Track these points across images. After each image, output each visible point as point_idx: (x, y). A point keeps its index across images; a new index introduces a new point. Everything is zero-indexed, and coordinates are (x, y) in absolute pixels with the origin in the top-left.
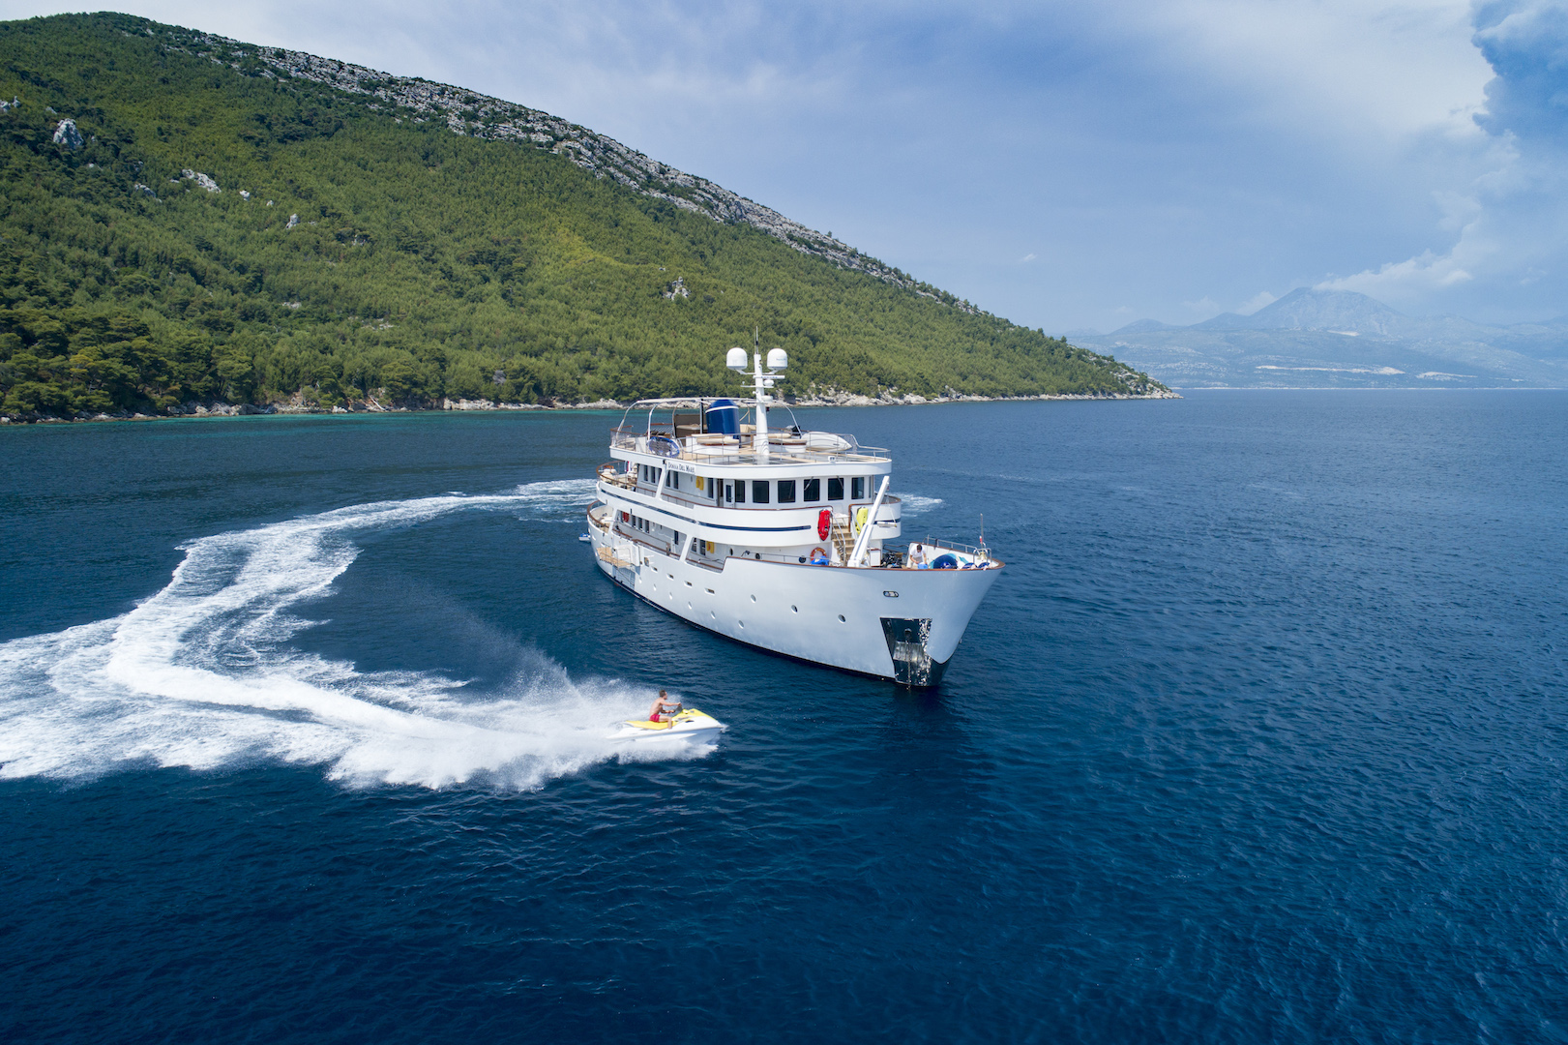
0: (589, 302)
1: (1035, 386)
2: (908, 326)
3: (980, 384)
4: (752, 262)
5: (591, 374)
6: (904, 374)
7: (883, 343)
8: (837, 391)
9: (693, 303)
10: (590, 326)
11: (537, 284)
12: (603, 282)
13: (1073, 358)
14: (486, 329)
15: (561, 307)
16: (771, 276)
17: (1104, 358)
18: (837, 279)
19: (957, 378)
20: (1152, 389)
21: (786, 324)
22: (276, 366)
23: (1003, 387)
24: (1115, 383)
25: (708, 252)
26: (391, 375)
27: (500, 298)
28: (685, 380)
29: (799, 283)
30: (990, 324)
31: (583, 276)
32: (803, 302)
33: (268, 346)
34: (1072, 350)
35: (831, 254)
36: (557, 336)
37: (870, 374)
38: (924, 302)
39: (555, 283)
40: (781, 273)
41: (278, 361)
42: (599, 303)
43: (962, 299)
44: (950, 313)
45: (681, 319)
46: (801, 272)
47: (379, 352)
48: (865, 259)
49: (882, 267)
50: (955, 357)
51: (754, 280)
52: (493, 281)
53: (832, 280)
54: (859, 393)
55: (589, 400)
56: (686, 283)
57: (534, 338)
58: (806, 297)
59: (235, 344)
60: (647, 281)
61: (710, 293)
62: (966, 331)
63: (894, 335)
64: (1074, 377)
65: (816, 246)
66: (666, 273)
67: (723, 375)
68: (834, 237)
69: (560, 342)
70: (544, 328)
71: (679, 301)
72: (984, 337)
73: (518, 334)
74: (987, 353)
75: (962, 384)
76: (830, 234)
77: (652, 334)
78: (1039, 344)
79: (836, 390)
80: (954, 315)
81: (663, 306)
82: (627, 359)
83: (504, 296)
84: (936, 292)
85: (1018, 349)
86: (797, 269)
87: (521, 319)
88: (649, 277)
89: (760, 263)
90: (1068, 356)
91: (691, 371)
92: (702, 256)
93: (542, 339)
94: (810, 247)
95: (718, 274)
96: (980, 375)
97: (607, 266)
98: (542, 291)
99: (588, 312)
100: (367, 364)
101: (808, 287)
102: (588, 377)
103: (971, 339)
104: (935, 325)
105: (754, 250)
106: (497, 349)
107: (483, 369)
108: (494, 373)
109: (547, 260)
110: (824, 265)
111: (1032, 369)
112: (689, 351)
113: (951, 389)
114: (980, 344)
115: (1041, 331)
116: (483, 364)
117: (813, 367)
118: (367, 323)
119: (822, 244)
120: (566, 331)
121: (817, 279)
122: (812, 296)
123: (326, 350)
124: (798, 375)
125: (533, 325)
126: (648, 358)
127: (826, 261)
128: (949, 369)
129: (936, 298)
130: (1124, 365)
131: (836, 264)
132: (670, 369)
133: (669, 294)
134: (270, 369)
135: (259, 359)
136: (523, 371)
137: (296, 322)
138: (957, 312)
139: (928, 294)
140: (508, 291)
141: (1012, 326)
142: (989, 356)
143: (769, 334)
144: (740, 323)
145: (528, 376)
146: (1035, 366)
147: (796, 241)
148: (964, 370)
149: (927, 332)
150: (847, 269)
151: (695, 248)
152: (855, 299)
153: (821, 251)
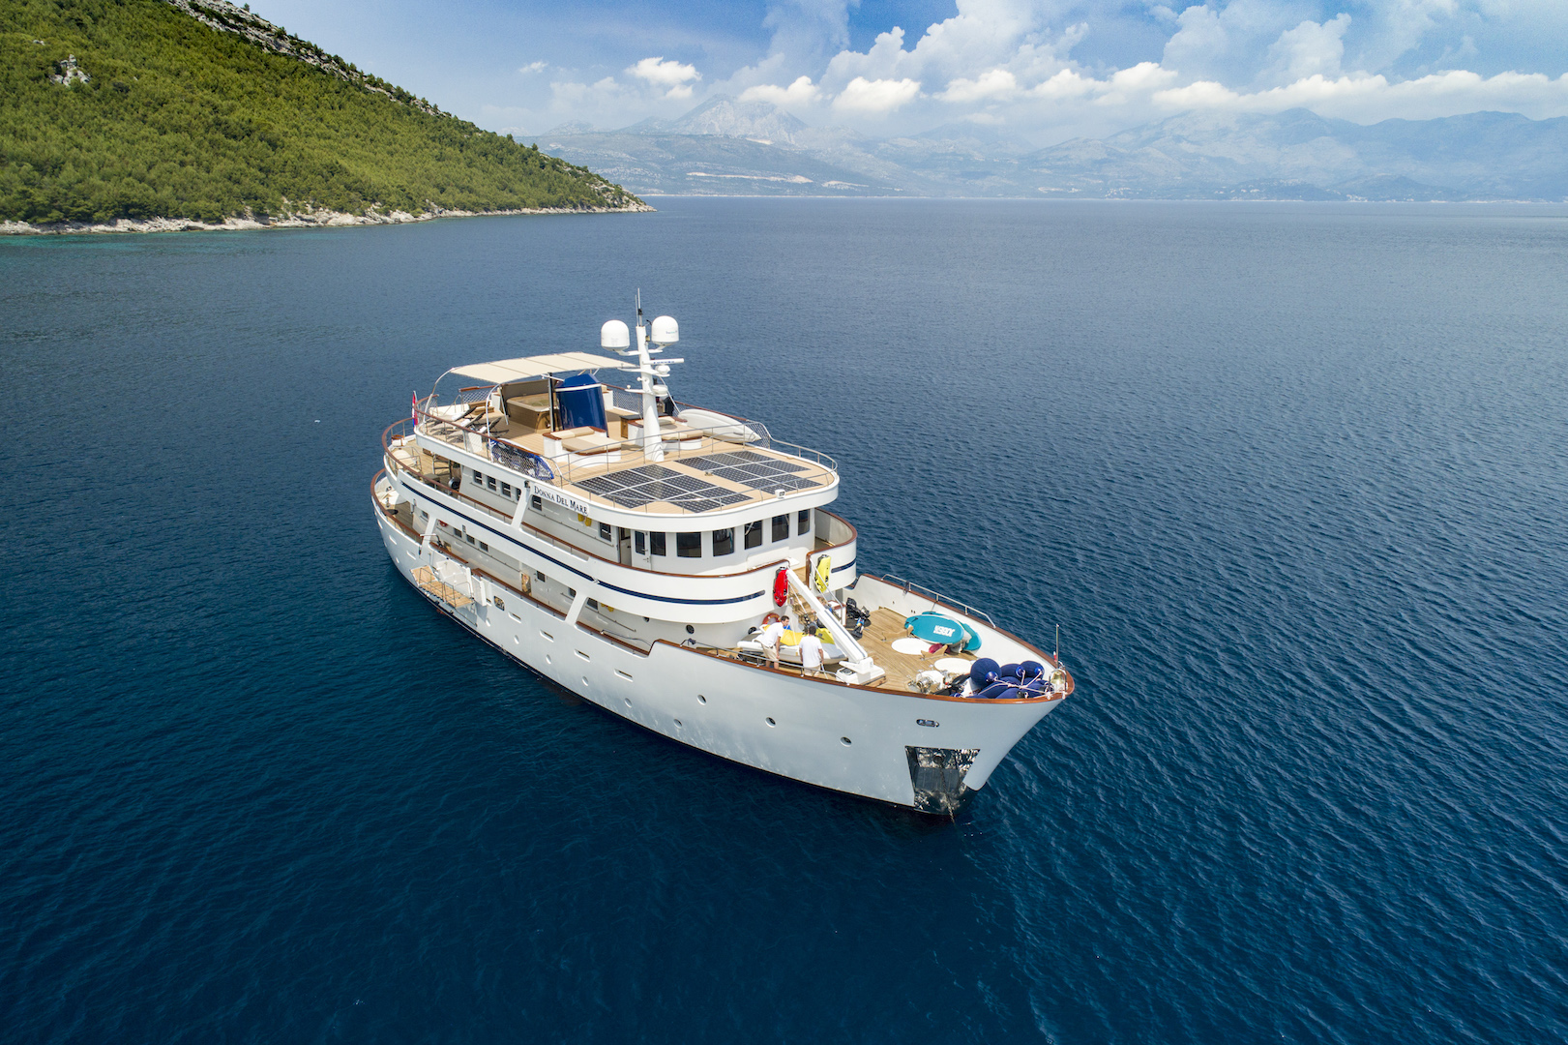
1: (515, 199)
2: (366, 128)
3: (463, 197)
4: (153, 37)
6: (385, 187)
7: (343, 148)
8: (315, 208)
9: (100, 92)
13: (549, 168)
16: (182, 57)
17: (578, 168)
18: (266, 65)
19: (436, 190)
20: (628, 202)
21: (231, 122)
23: (484, 201)
24: (592, 196)
28: (123, 195)
29: (220, 69)
30: (455, 128)
32: (233, 94)
34: (545, 159)
35: (252, 34)
37: (348, 187)
38: (377, 98)
40: (194, 53)
43: (419, 97)
44: (409, 114)
45: (90, 113)
46: (221, 55)
48: (295, 41)
49: (319, 53)
50: (426, 166)
51: (160, 61)
53: (262, 67)
54: (341, 210)
56: (82, 64)
58: (234, 87)
61: (121, 79)
62: (431, 135)
63: (352, 138)
64: (553, 188)
65: (231, 21)
66: (48, 49)
67: (171, 188)
68: (252, 11)
71: (77, 88)
72: (452, 143)
74: (459, 161)
75: (443, 198)
76: (247, 8)
77: (53, 132)
78: (511, 152)
79: (313, 207)
80: (413, 115)
81: (57, 94)
82: (28, 166)
84: (388, 88)
85: (490, 158)
86: (214, 50)
88: (22, 52)
89: (163, 39)
90: (543, 167)
91: (128, 184)
94: (225, 23)
95: (109, 51)
96: (457, 186)
101: (232, 74)
103: (438, 144)
104: (394, 127)
105: (150, 21)
110: (248, 47)
111: (509, 180)
112: (114, 158)
113: (432, 204)
114: (449, 150)
115: (510, 137)
117: (283, 180)
119: (238, 19)
121: (243, 64)
122: (242, 86)
124: (266, 190)
126: (57, 167)
127: (247, 41)
128: (424, 179)
129: (388, 94)
130: (598, 176)
131: (261, 46)
132: (96, 180)
133: (59, 78)
138: (417, 113)
139: (379, 89)
141: (478, 130)
142: (462, 164)
143: (215, 136)
144: (173, 122)
146: (511, 177)
147: (203, 12)
148: (439, 180)
149: (388, 136)
150: (276, 54)
151: (68, 13)
152: (296, 92)
153: (239, 29)
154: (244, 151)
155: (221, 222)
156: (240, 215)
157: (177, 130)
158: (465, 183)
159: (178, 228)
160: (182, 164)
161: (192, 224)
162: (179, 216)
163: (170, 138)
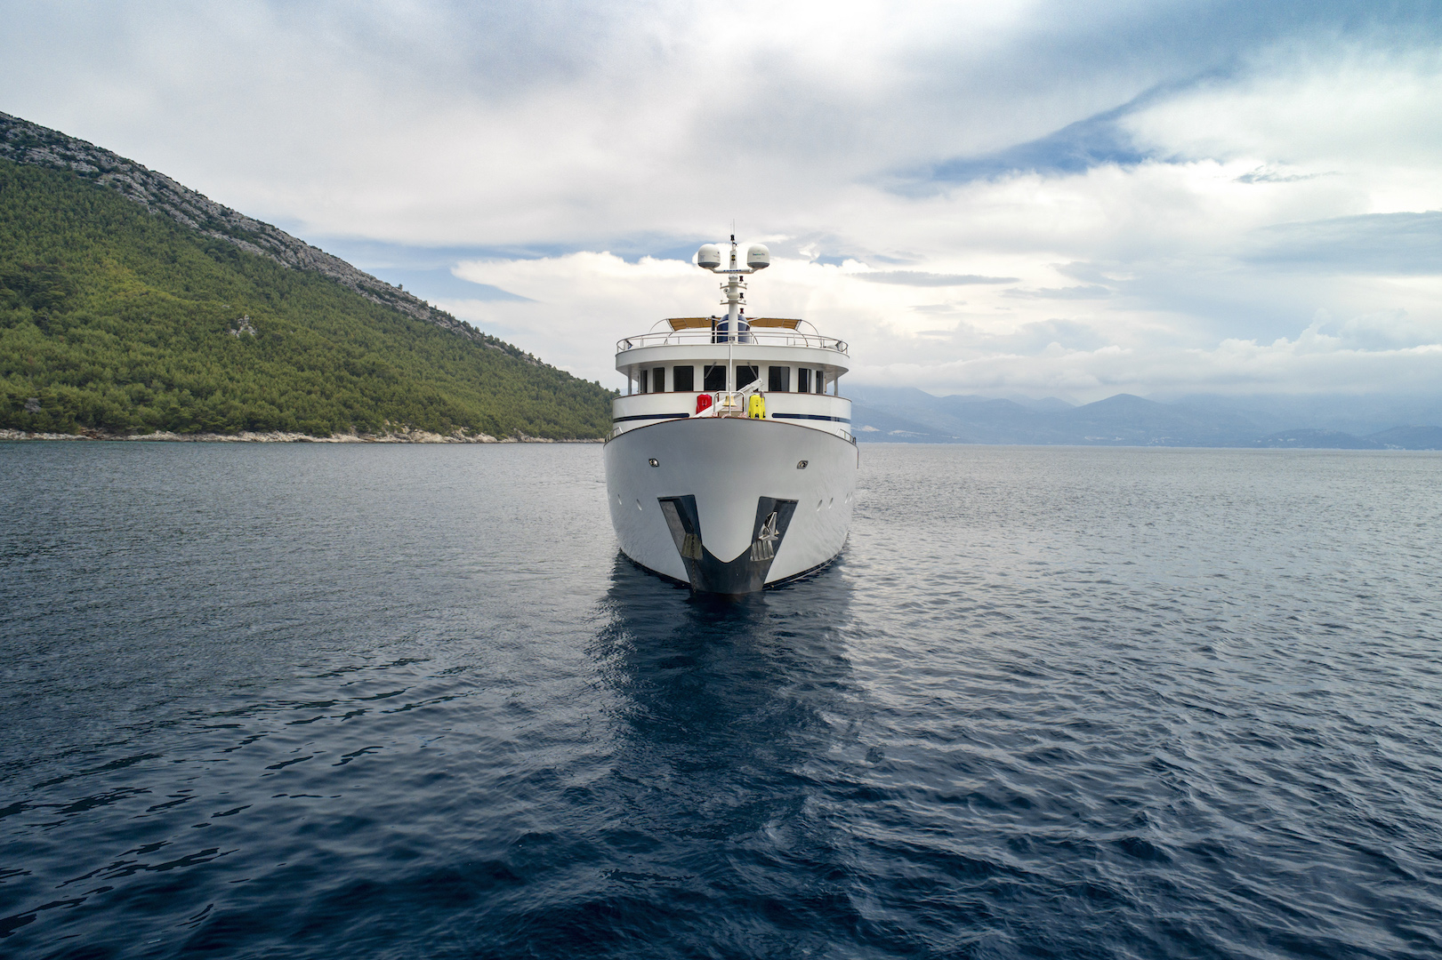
0: (143, 335)
1: (593, 431)
2: (478, 374)
3: (544, 427)
4: (322, 307)
5: (145, 405)
6: (476, 415)
7: (455, 388)
8: (412, 429)
9: (261, 341)
10: (144, 358)
11: (80, 313)
12: (159, 316)
14: (16, 356)
15: (108, 337)
16: (342, 321)
18: (408, 328)
19: (525, 422)
21: (359, 366)
23: (566, 431)
25: (275, 295)
27: (33, 325)
28: (252, 413)
29: (370, 330)
30: (553, 376)
31: (134, 308)
32: (374, 348)
35: (401, 305)
36: (104, 366)
37: (443, 414)
38: (492, 353)
39: (100, 313)
40: (351, 319)
42: (153, 336)
43: (527, 353)
44: (516, 365)
45: (248, 356)
46: (372, 320)
48: (433, 310)
49: (450, 319)
50: (522, 403)
51: (324, 324)
52: (24, 308)
53: (404, 329)
54: (433, 431)
55: (141, 432)
56: (254, 322)
57: (76, 367)
58: (377, 343)
60: (209, 317)
61: (280, 332)
62: (531, 380)
63: (465, 381)
65: (387, 297)
66: (231, 311)
67: (294, 410)
68: (404, 290)
69: (108, 373)
70: (90, 359)
71: (245, 339)
72: (548, 387)
73: (55, 363)
74: (551, 401)
75: (529, 428)
76: (401, 286)
77: (217, 369)
78: (596, 394)
80: (520, 366)
81: (227, 342)
82: (187, 392)
83: (38, 323)
84: (503, 345)
85: (578, 399)
86: (368, 316)
87: (60, 348)
88: (211, 313)
89: (330, 309)
91: (260, 406)
92: (268, 297)
93: (86, 367)
94: (381, 297)
95: (286, 315)
96: (545, 419)
97: (163, 300)
98: (85, 321)
99: (141, 344)
101: (379, 334)
102: (141, 408)
103: (536, 388)
104: (502, 374)
105: (324, 296)
106: (29, 377)
107: (11, 396)
108: (25, 401)
109: (91, 290)
110: (396, 314)
111: (591, 416)
112: (256, 387)
113: (520, 432)
114: (544, 393)
115: (597, 383)
116: (12, 391)
117: (388, 406)
119: (392, 295)
120: (115, 362)
121: (388, 327)
122: (384, 342)
124: (372, 413)
125: (75, 354)
126: (211, 392)
127: (397, 311)
128: (517, 413)
129: (502, 350)
131: (405, 313)
132: (236, 403)
133: (234, 332)
136: (62, 399)
138: (522, 364)
139: (496, 347)
140: (43, 318)
141: (572, 378)
142: (553, 403)
143: (342, 374)
144: (311, 363)
145: (69, 406)
146: (593, 414)
147: (366, 290)
148: (530, 414)
149: (495, 380)
150: (417, 320)
151: (261, 290)
152: (426, 347)
153: (391, 302)
154: (362, 385)
155: (327, 436)
156: (345, 431)
157: (312, 368)
158: (553, 417)
159: (292, 440)
160: (309, 393)
161: (304, 437)
162: (294, 431)
163: (307, 374)
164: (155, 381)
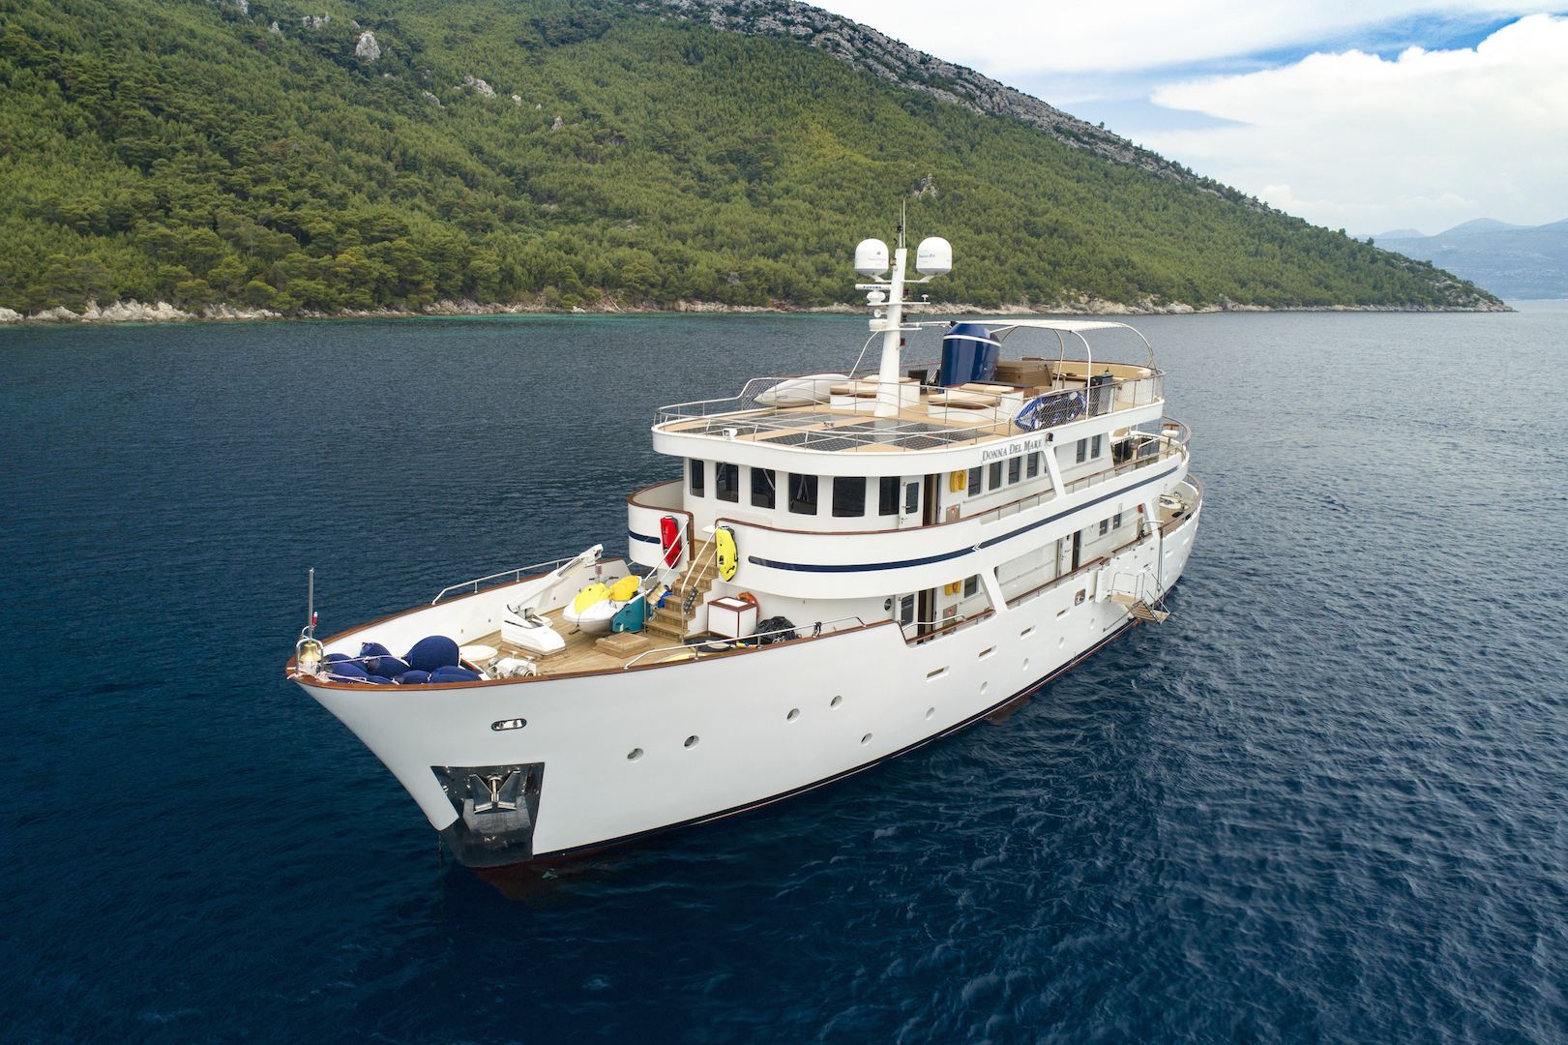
0: (834, 202)
1: (1327, 295)
2: (1183, 227)
3: (1261, 291)
4: (1013, 157)
5: (828, 276)
6: (1170, 280)
7: (1151, 245)
8: (1091, 298)
9: (941, 202)
10: (832, 227)
11: (784, 183)
12: (850, 181)
13: (1381, 264)
14: (728, 230)
15: (804, 206)
16: (1032, 172)
17: (1419, 263)
18: (1106, 175)
19: (1235, 284)
20: (1477, 300)
21: (1040, 225)
22: (523, 266)
23: (1289, 296)
24: (1430, 293)
25: (965, 148)
26: (631, 276)
27: (745, 198)
29: (1062, 180)
30: (1281, 225)
31: (829, 175)
32: (1064, 201)
33: (518, 247)
34: (1379, 253)
35: (1101, 148)
36: (796, 237)
37: (1128, 279)
38: (1204, 199)
39: (800, 182)
40: (1043, 169)
41: (525, 262)
42: (842, 202)
43: (1250, 196)
44: (1234, 212)
45: (925, 219)
46: (1066, 168)
47: (623, 252)
48: (1139, 151)
49: (1157, 159)
50: (1235, 262)
51: (1014, 177)
52: (740, 181)
53: (1101, 176)
54: (1115, 300)
55: (822, 304)
56: (936, 182)
57: (774, 239)
58: (1068, 196)
59: (488, 245)
60: (895, 178)
61: (961, 191)
62: (1251, 232)
63: (1166, 236)
64: (1379, 285)
65: (1086, 139)
66: (915, 171)
67: (965, 279)
68: (1105, 128)
69: (800, 244)
70: (786, 229)
71: (927, 201)
72: (1272, 240)
73: (758, 235)
74: (1274, 257)
75: (1240, 292)
76: (1102, 124)
78: (1338, 247)
79: (1089, 297)
80: (1238, 214)
83: (749, 196)
84: (1220, 188)
85: (1313, 253)
86: (1062, 164)
87: (763, 220)
88: (897, 174)
89: (1021, 158)
90: (1373, 261)
92: (958, 150)
93: (782, 239)
94: (1078, 139)
95: (974, 171)
96: (1262, 281)
97: (855, 164)
98: (787, 191)
99: (831, 212)
100: (608, 264)
101: (1072, 184)
102: (825, 281)
103: (1256, 241)
104: (1214, 225)
105: (1016, 144)
106: (736, 251)
107: (718, 271)
108: (728, 275)
109: (796, 158)
110: (1093, 159)
111: (1328, 275)
113: (1226, 298)
114: (1267, 247)
115: (1342, 232)
116: (719, 266)
117: (1066, 272)
118: (615, 225)
119: (1091, 136)
120: (807, 232)
121: (1084, 175)
122: (1076, 193)
123: (571, 250)
124: (1048, 281)
125: (774, 225)
127: (1096, 155)
128: (1226, 275)
129: (1218, 194)
130: (1443, 272)
131: (1106, 157)
133: (917, 193)
134: (519, 269)
135: (509, 259)
136: (758, 273)
137: (551, 224)
138: (1242, 211)
139: (1211, 191)
140: (753, 191)
141: (1307, 226)
142: (1276, 261)
143: (1020, 235)
144: (989, 224)
145: (763, 279)
146: (1331, 273)
147: (1063, 133)
148: (1243, 276)
149: (1205, 234)
150: (1118, 164)
151: (951, 143)
152: (1125, 196)
153: (1090, 144)
154: (1041, 247)
155: (997, 307)
156: (1016, 302)
157: (989, 230)
158: (1274, 278)
159: (959, 311)
160: (983, 258)
161: (972, 308)
162: (963, 302)
163: (984, 237)
164: (839, 250)
